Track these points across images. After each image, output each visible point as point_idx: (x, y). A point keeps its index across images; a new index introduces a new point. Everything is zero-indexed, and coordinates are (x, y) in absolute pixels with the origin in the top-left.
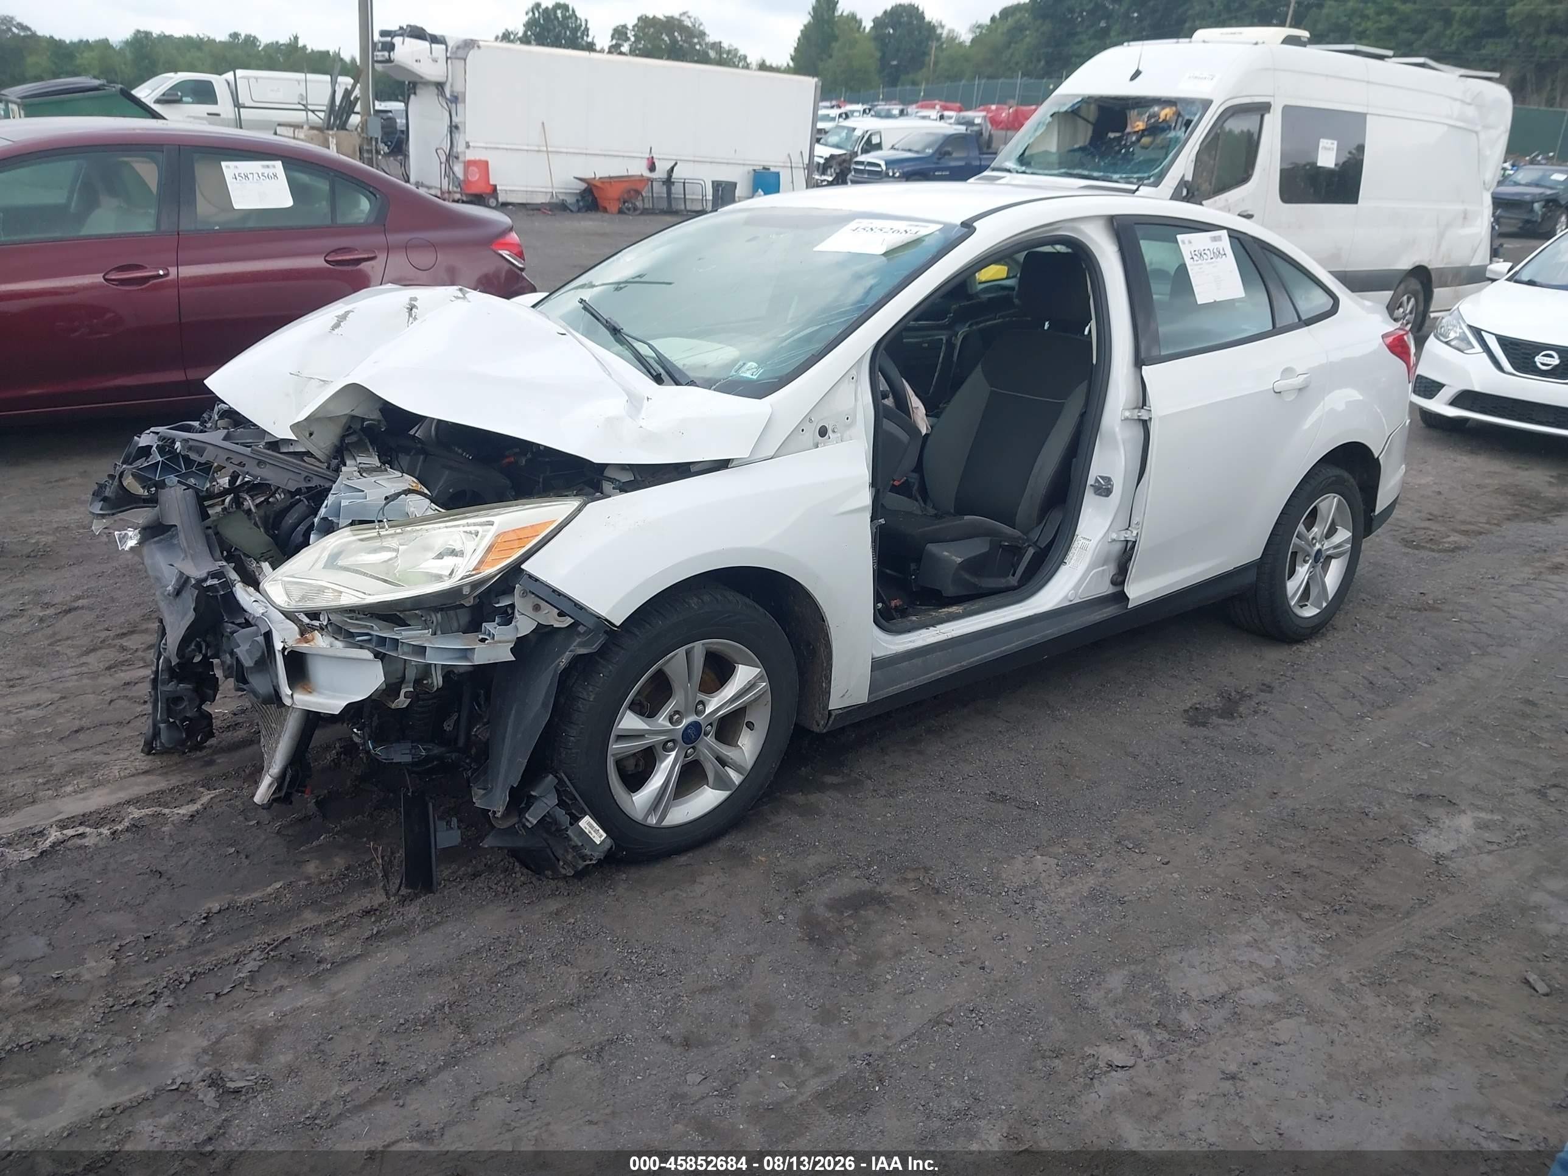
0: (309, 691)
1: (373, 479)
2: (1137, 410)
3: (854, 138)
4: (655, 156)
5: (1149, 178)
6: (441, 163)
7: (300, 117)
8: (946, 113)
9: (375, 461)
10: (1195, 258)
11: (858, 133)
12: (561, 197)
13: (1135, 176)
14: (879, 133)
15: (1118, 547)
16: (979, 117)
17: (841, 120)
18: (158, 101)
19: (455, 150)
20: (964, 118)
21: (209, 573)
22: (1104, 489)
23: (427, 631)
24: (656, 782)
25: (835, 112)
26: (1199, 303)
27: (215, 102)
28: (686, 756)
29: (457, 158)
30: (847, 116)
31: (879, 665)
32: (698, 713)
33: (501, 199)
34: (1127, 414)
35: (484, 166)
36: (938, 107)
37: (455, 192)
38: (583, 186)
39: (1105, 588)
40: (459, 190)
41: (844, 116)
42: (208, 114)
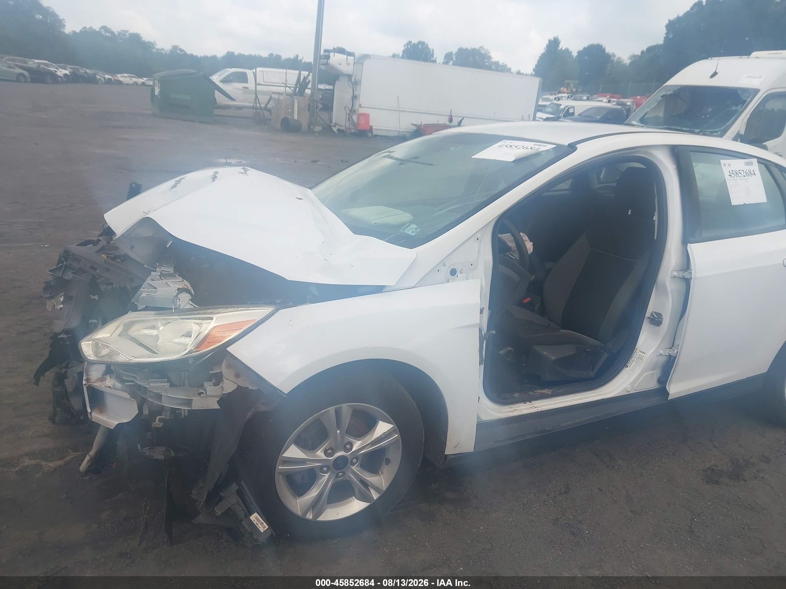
0: (101, 412)
1: (165, 281)
2: (682, 272)
3: (560, 110)
4: (453, 115)
5: (717, 132)
6: (347, 114)
7: (282, 89)
8: (612, 99)
9: (171, 270)
10: (732, 175)
11: (562, 107)
12: (403, 133)
13: (709, 130)
14: (573, 107)
15: (663, 359)
16: (629, 102)
17: (555, 101)
18: (222, 81)
19: (354, 108)
20: (621, 102)
21: (63, 330)
22: (656, 320)
23: (167, 384)
24: (313, 493)
25: (552, 97)
26: (732, 205)
27: (247, 82)
28: (337, 476)
29: (355, 112)
30: (559, 100)
31: (482, 426)
32: (346, 450)
33: (374, 133)
34: (675, 274)
35: (367, 116)
36: (608, 97)
37: (352, 129)
38: (415, 128)
39: (653, 385)
40: (354, 128)
41: (557, 99)
42: (244, 88)
